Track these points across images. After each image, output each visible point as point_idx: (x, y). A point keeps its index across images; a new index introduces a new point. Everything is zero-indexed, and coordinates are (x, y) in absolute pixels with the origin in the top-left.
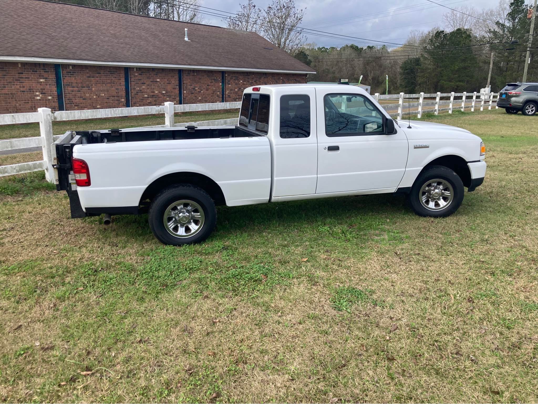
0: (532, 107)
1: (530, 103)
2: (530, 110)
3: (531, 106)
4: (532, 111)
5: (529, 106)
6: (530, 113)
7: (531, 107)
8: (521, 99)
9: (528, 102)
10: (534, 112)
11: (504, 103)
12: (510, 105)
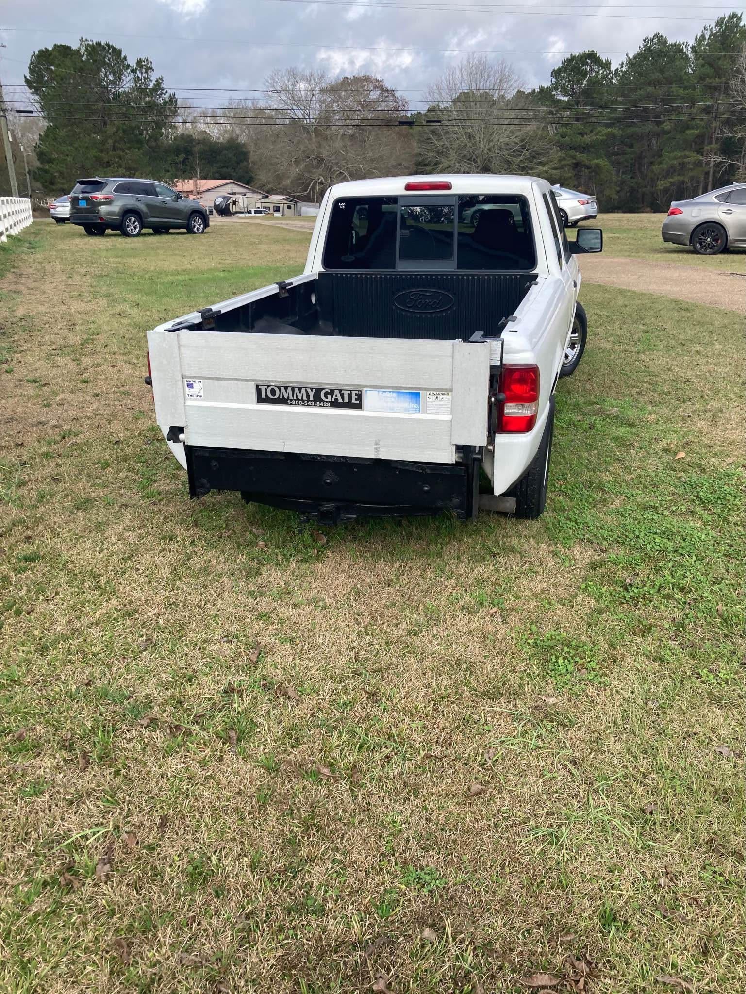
0: (134, 223)
1: (130, 214)
2: (133, 226)
3: (133, 219)
4: (135, 228)
5: (130, 221)
6: (134, 233)
7: (132, 222)
8: (116, 207)
9: (128, 212)
10: (138, 229)
11: (82, 216)
12: (101, 219)
